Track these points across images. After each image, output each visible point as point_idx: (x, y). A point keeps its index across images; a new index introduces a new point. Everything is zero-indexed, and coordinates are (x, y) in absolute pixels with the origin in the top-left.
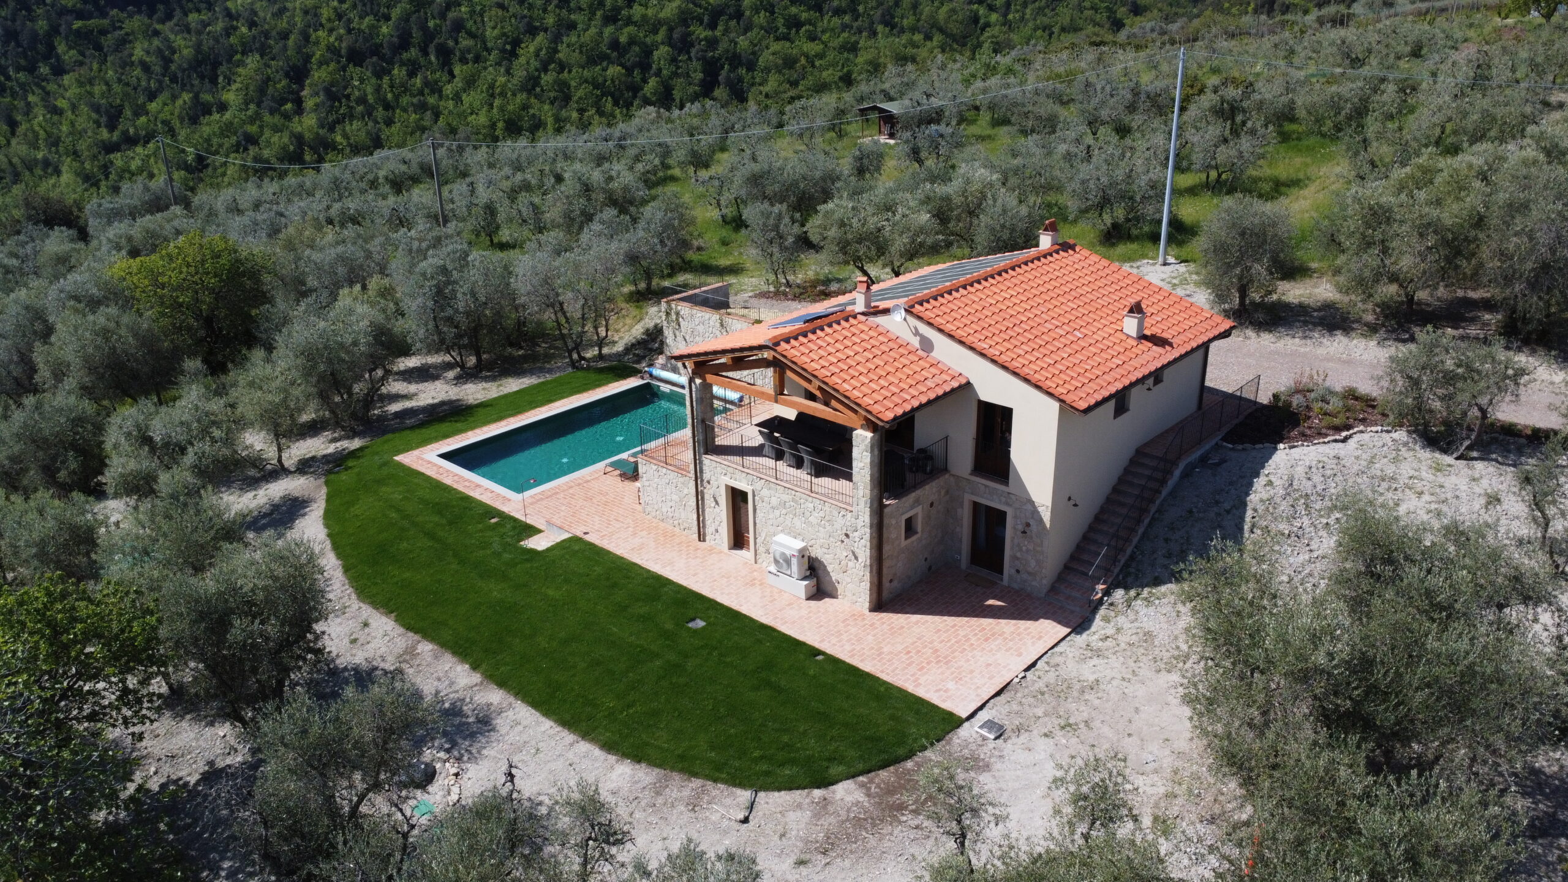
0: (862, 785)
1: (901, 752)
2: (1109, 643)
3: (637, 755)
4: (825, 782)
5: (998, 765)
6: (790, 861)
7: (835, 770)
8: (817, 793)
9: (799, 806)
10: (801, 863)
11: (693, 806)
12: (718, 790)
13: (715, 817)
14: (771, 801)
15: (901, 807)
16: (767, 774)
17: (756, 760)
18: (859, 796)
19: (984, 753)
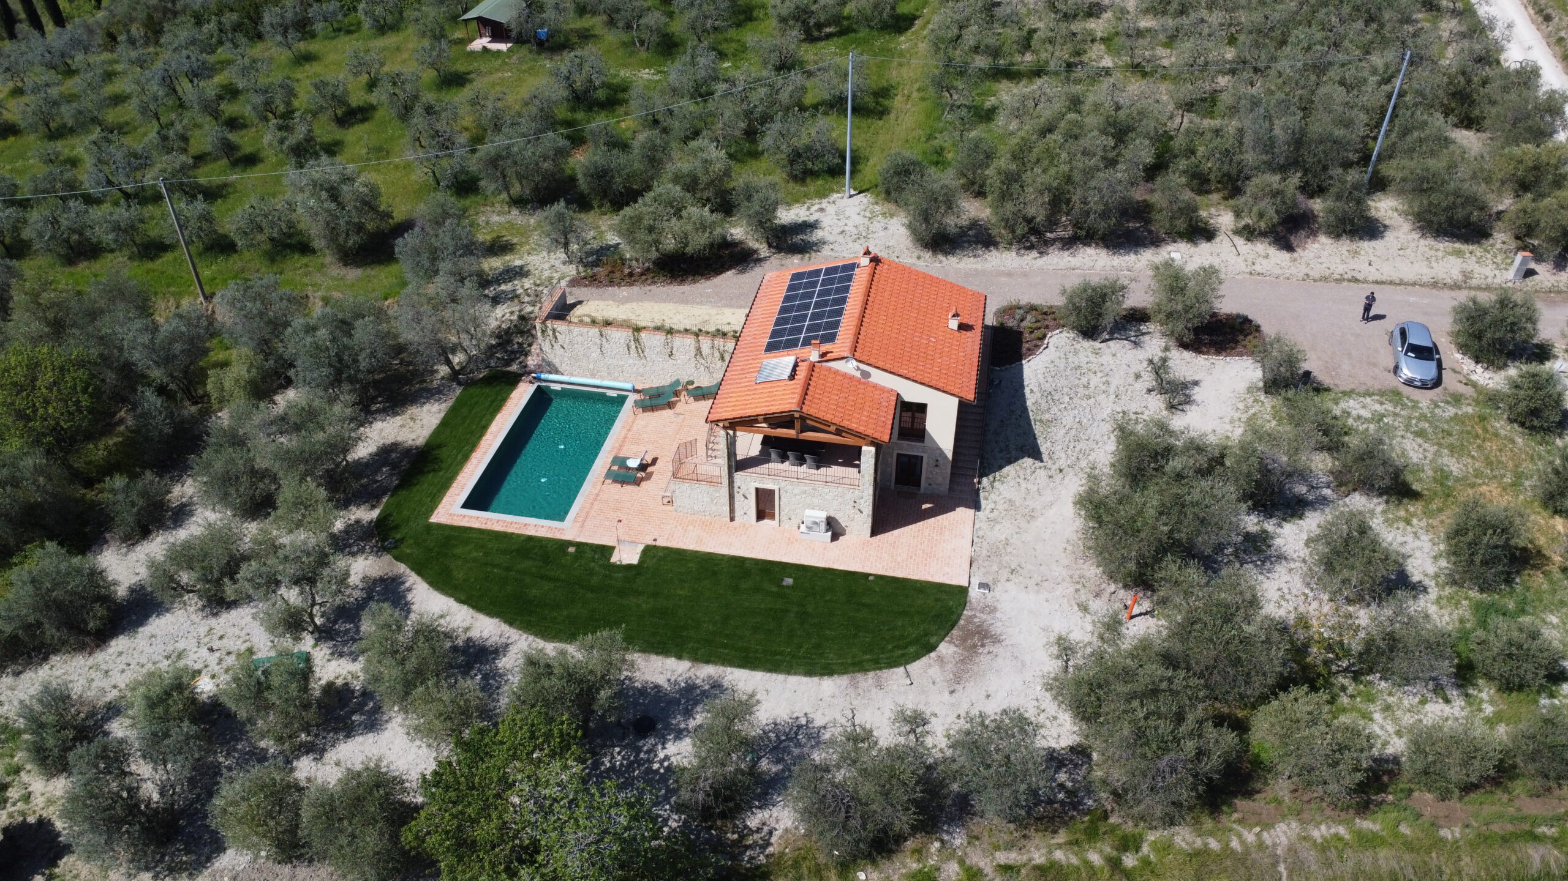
0: (950, 642)
1: (954, 617)
2: (996, 512)
3: (828, 671)
4: (932, 648)
5: (999, 606)
6: (947, 694)
7: (933, 640)
8: (933, 654)
9: (930, 666)
10: (952, 692)
11: (880, 686)
12: (885, 673)
13: (895, 687)
14: (915, 667)
15: (975, 646)
16: (903, 655)
17: (891, 651)
18: (952, 649)
19: (989, 601)
